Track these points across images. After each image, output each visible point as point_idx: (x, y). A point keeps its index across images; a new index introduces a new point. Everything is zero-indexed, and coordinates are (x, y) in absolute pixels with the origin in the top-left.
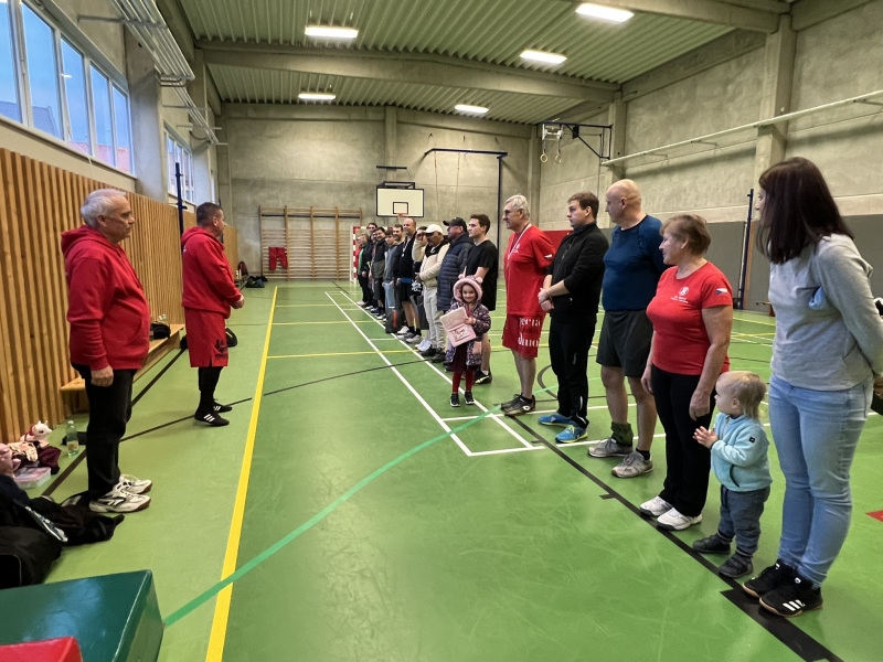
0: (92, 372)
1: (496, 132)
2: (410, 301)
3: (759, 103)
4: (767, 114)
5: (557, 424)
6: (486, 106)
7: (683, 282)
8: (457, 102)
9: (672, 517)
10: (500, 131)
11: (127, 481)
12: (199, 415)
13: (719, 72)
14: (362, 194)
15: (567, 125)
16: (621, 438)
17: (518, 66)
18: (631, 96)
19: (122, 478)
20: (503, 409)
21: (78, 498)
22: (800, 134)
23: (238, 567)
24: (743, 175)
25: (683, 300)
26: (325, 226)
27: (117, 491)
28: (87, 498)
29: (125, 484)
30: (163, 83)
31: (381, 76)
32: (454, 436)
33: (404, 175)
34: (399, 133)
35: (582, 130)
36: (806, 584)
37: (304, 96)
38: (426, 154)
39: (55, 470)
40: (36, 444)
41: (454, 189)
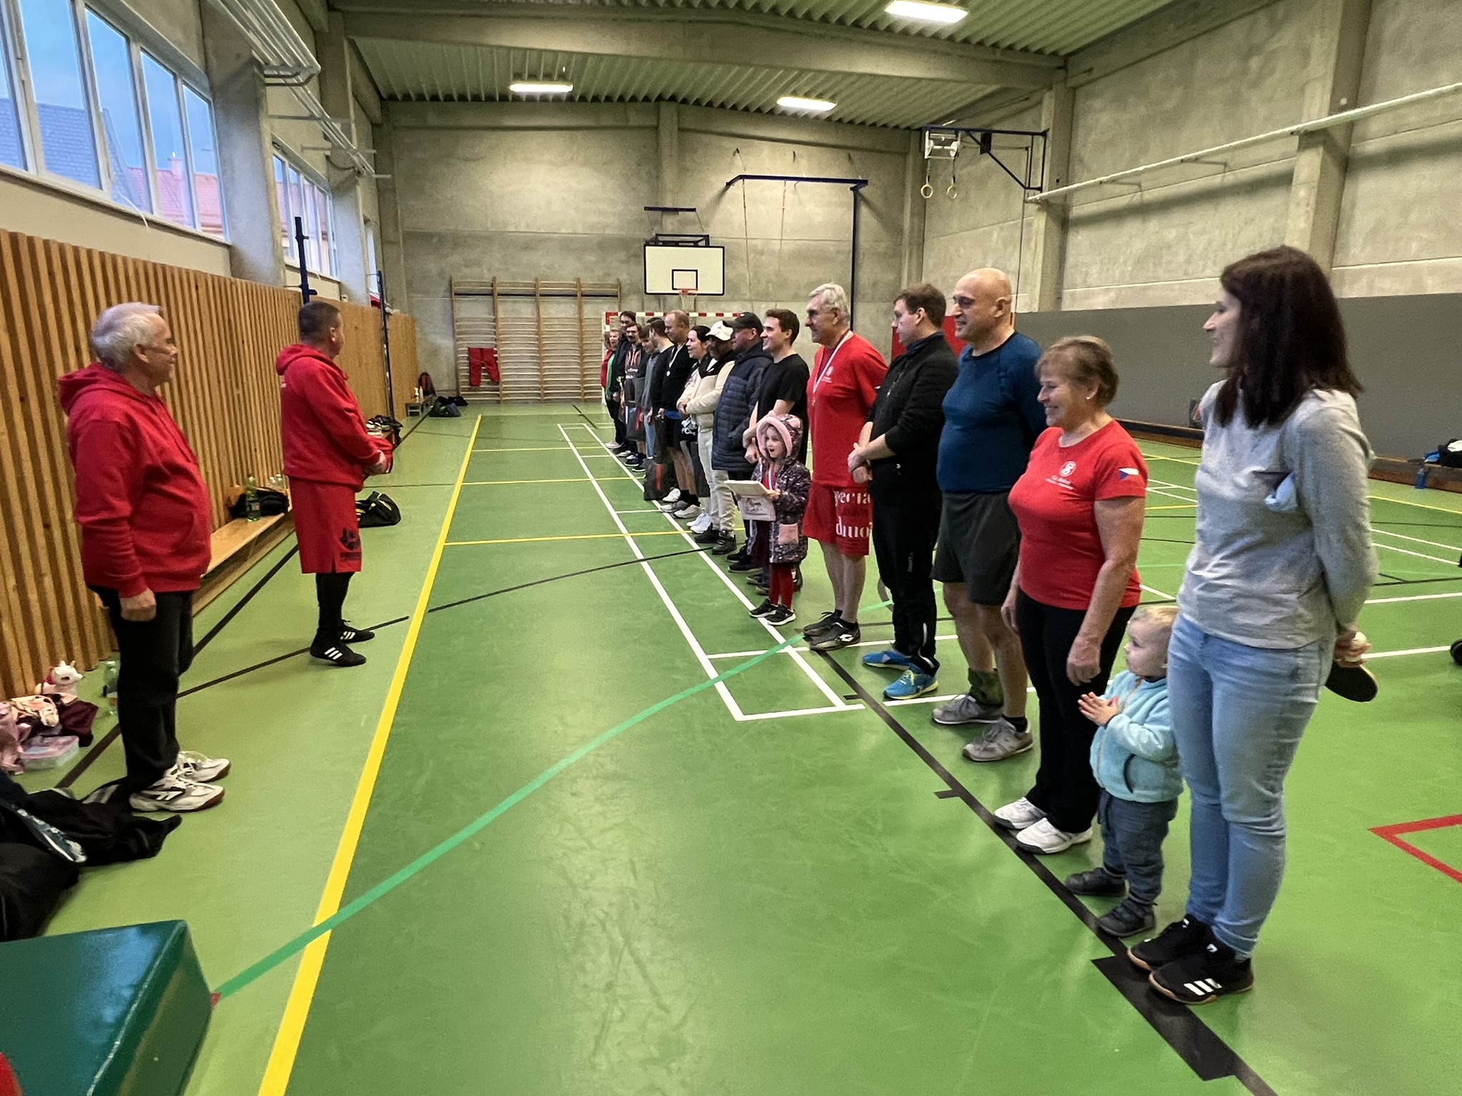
0: (122, 600)
1: (849, 144)
2: (680, 449)
3: (1302, 90)
4: (1315, 110)
5: (889, 667)
6: (832, 99)
7: (1068, 454)
8: (783, 92)
9: (1040, 834)
10: (855, 143)
11: (190, 761)
12: (318, 649)
13: (1237, 32)
14: (622, 255)
15: (968, 132)
16: (984, 694)
17: (882, 27)
18: (1083, 78)
19: (182, 757)
20: (807, 638)
21: (114, 787)
22: (1372, 146)
23: (342, 905)
24: (1271, 220)
25: (1065, 484)
26: (559, 311)
27: (171, 778)
28: (126, 788)
29: (186, 765)
30: (268, 80)
31: (646, 51)
32: (721, 687)
33: (694, 223)
34: (684, 149)
35: (996, 139)
36: (1226, 953)
37: (519, 88)
38: (729, 184)
39: (85, 740)
40: (56, 698)
41: (776, 246)
